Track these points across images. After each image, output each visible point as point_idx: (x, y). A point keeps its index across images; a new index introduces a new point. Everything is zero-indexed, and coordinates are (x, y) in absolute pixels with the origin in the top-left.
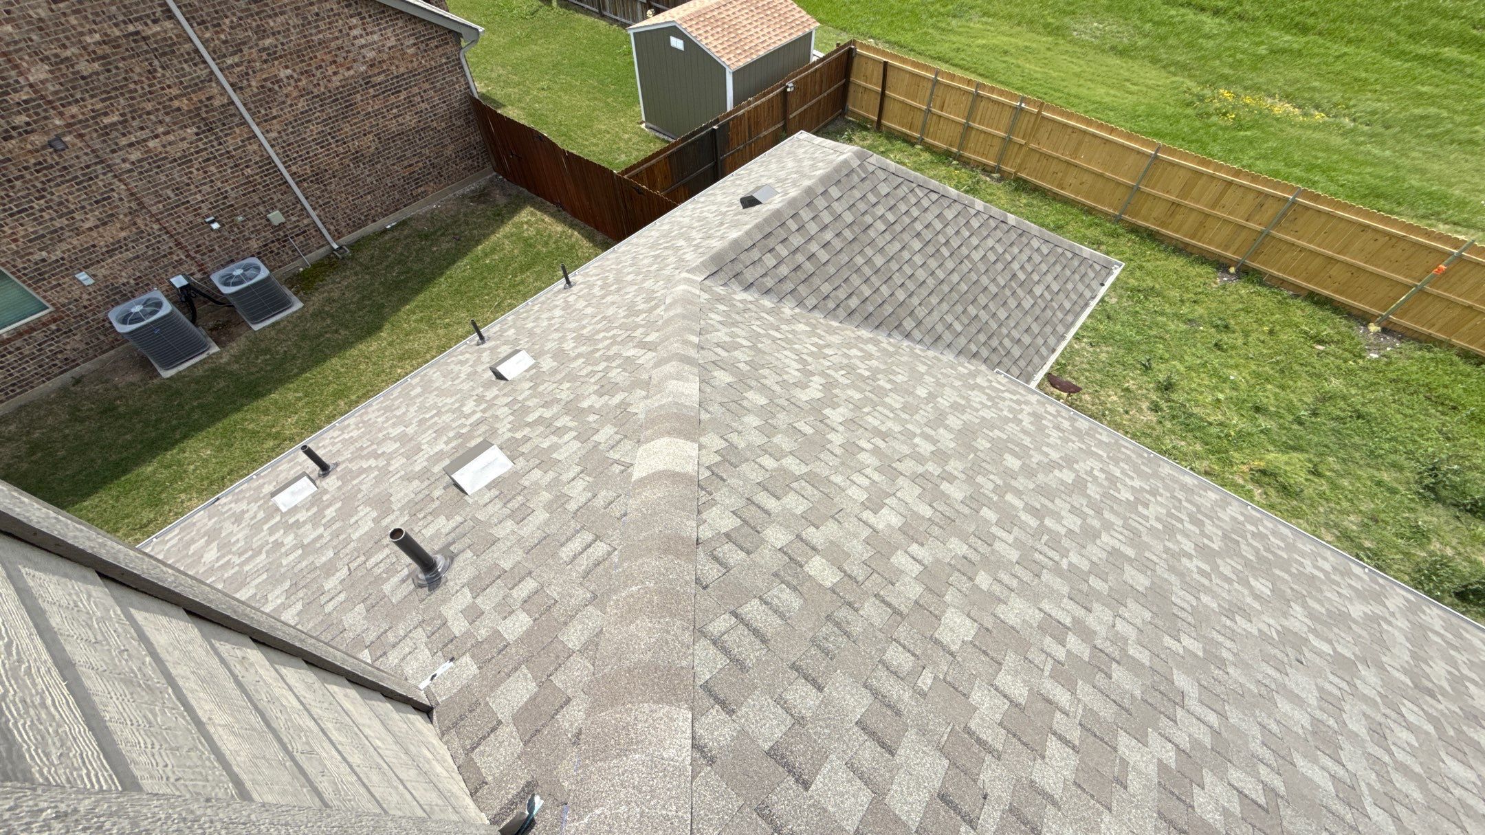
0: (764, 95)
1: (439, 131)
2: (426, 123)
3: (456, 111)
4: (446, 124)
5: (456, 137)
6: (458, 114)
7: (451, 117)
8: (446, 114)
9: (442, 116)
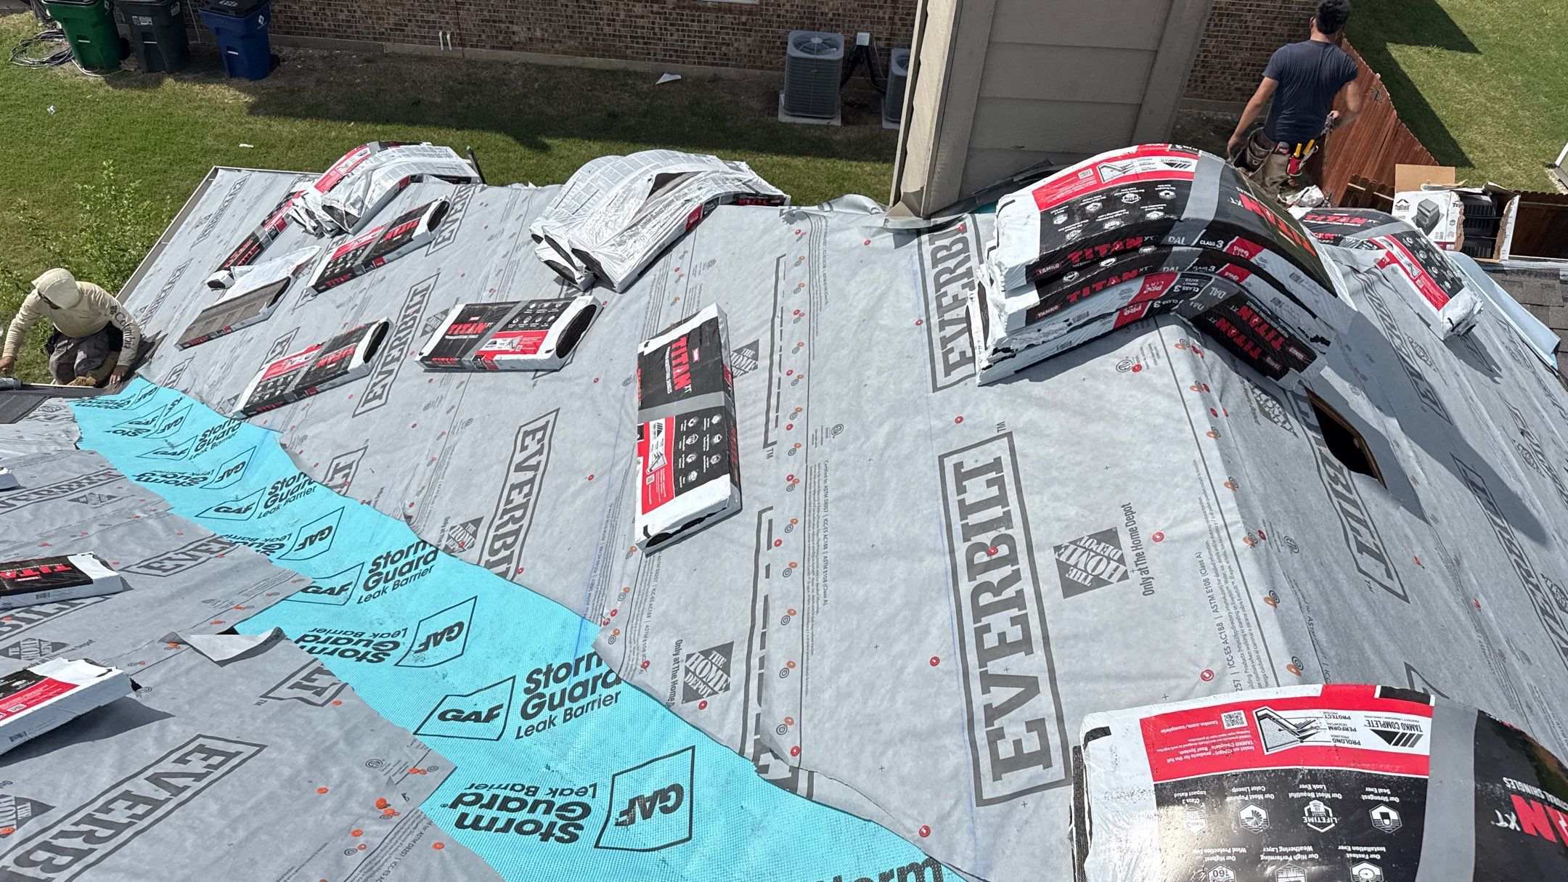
1: (1247, 27)
2: (1241, 10)
3: (1289, 14)
4: (1263, 23)
5: (1262, 45)
6: (1288, 19)
7: (1276, 18)
8: (1272, 12)
9: (1267, 12)
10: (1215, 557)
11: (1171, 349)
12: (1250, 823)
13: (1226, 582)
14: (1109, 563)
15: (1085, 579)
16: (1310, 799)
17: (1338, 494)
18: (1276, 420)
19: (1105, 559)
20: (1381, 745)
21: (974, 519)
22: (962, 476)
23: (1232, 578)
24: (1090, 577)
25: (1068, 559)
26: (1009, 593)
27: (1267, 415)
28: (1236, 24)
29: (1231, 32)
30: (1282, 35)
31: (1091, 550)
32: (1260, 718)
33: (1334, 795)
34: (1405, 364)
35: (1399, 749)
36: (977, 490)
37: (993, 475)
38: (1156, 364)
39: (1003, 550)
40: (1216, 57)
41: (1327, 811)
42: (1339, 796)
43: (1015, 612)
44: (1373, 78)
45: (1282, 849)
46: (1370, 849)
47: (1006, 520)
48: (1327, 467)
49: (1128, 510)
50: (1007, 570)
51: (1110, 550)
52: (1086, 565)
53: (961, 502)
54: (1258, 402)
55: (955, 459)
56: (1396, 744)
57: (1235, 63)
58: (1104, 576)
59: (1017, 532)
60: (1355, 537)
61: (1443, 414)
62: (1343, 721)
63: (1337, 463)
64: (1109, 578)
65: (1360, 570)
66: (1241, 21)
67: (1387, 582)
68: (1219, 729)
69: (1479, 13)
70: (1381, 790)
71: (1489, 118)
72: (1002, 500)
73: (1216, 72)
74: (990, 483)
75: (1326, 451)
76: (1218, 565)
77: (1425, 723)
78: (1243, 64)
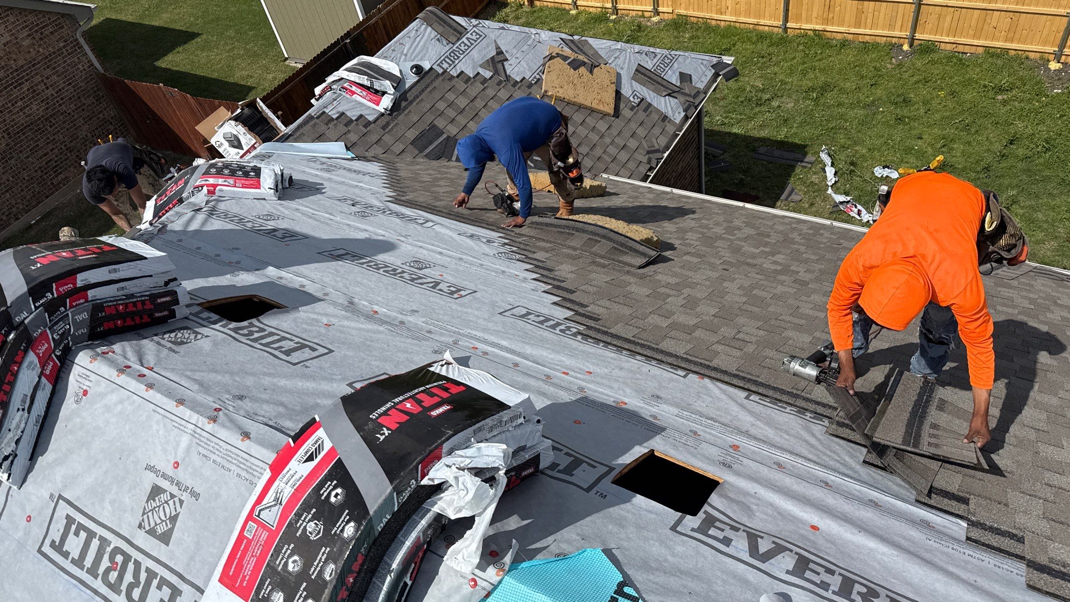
1: (69, 114)
2: (55, 108)
3: (83, 90)
4: (75, 105)
5: (89, 116)
6: (86, 93)
7: (79, 98)
8: (73, 96)
9: (70, 98)
10: (206, 446)
11: (90, 367)
12: (296, 569)
13: (221, 452)
14: (168, 504)
15: (167, 525)
16: (305, 527)
17: (256, 340)
18: (189, 341)
19: (165, 505)
20: (312, 465)
21: (88, 562)
22: (58, 547)
23: (221, 447)
24: (168, 521)
25: (150, 526)
26: (143, 576)
27: (182, 343)
28: (61, 117)
29: (64, 123)
30: (93, 103)
31: (155, 508)
32: (258, 516)
33: (312, 512)
34: (261, 233)
35: (320, 457)
36: (74, 545)
37: (74, 527)
38: (91, 381)
39: (119, 559)
40: (71, 141)
41: (315, 523)
42: (314, 510)
43: (155, 582)
44: (160, 87)
45: (315, 564)
46: (342, 519)
47: (104, 541)
48: (241, 332)
49: (150, 468)
50: (131, 566)
51: (164, 497)
52: (160, 518)
53: (73, 562)
54: (170, 342)
55: (48, 542)
56: (316, 457)
57: (86, 136)
58: (174, 513)
59: (116, 542)
60: (281, 351)
61: (300, 237)
62: (289, 473)
63: (245, 323)
64: (176, 511)
65: (295, 364)
66: (62, 114)
67: (316, 354)
68: (249, 542)
69: (181, 16)
70: (326, 486)
71: (238, 60)
72: (91, 535)
73: (82, 148)
74: (77, 534)
75: (233, 325)
76: (211, 448)
77: (321, 433)
78: (91, 133)
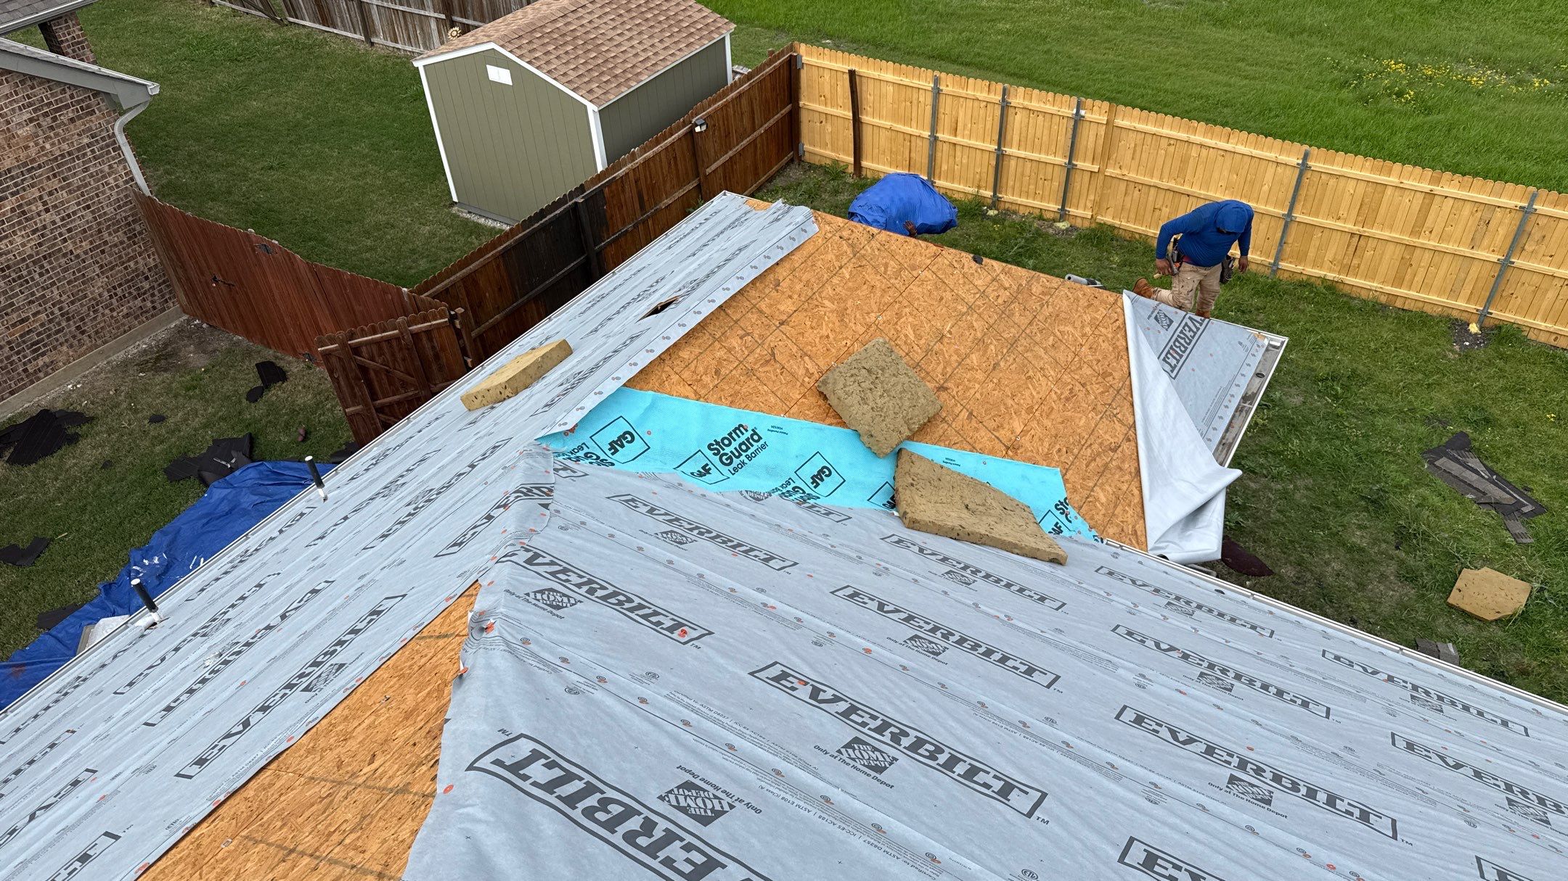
0: (658, 143)
